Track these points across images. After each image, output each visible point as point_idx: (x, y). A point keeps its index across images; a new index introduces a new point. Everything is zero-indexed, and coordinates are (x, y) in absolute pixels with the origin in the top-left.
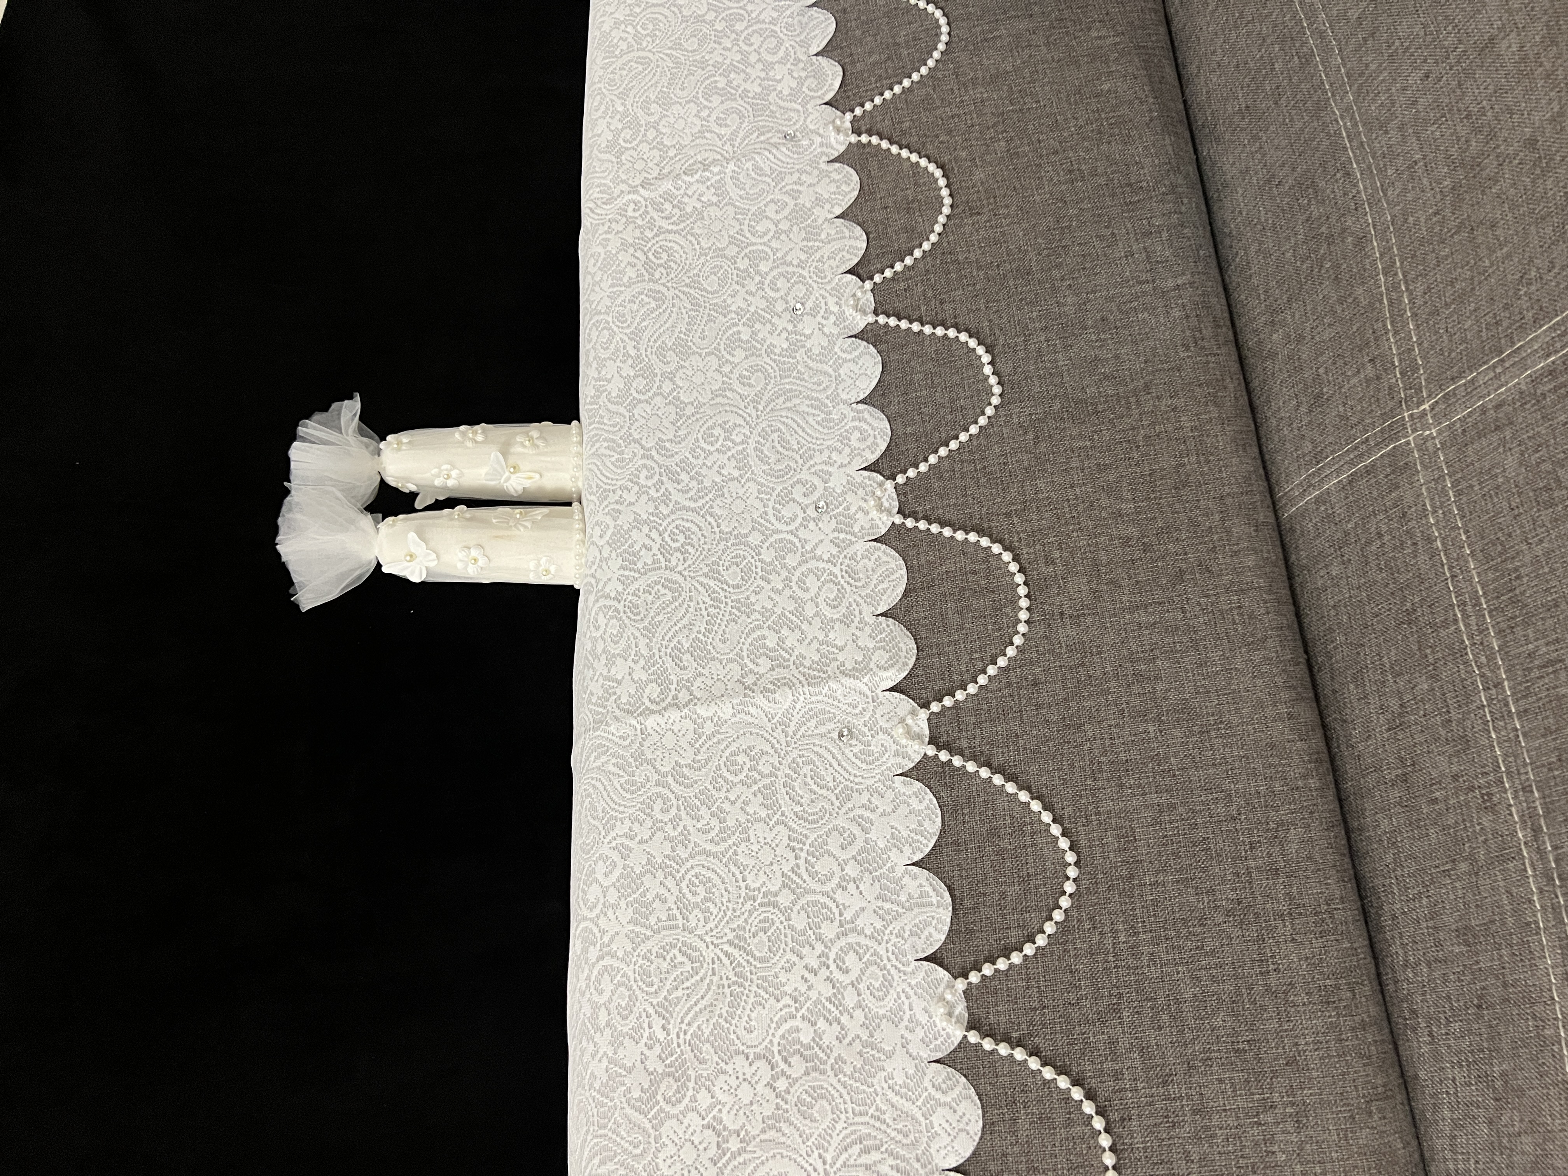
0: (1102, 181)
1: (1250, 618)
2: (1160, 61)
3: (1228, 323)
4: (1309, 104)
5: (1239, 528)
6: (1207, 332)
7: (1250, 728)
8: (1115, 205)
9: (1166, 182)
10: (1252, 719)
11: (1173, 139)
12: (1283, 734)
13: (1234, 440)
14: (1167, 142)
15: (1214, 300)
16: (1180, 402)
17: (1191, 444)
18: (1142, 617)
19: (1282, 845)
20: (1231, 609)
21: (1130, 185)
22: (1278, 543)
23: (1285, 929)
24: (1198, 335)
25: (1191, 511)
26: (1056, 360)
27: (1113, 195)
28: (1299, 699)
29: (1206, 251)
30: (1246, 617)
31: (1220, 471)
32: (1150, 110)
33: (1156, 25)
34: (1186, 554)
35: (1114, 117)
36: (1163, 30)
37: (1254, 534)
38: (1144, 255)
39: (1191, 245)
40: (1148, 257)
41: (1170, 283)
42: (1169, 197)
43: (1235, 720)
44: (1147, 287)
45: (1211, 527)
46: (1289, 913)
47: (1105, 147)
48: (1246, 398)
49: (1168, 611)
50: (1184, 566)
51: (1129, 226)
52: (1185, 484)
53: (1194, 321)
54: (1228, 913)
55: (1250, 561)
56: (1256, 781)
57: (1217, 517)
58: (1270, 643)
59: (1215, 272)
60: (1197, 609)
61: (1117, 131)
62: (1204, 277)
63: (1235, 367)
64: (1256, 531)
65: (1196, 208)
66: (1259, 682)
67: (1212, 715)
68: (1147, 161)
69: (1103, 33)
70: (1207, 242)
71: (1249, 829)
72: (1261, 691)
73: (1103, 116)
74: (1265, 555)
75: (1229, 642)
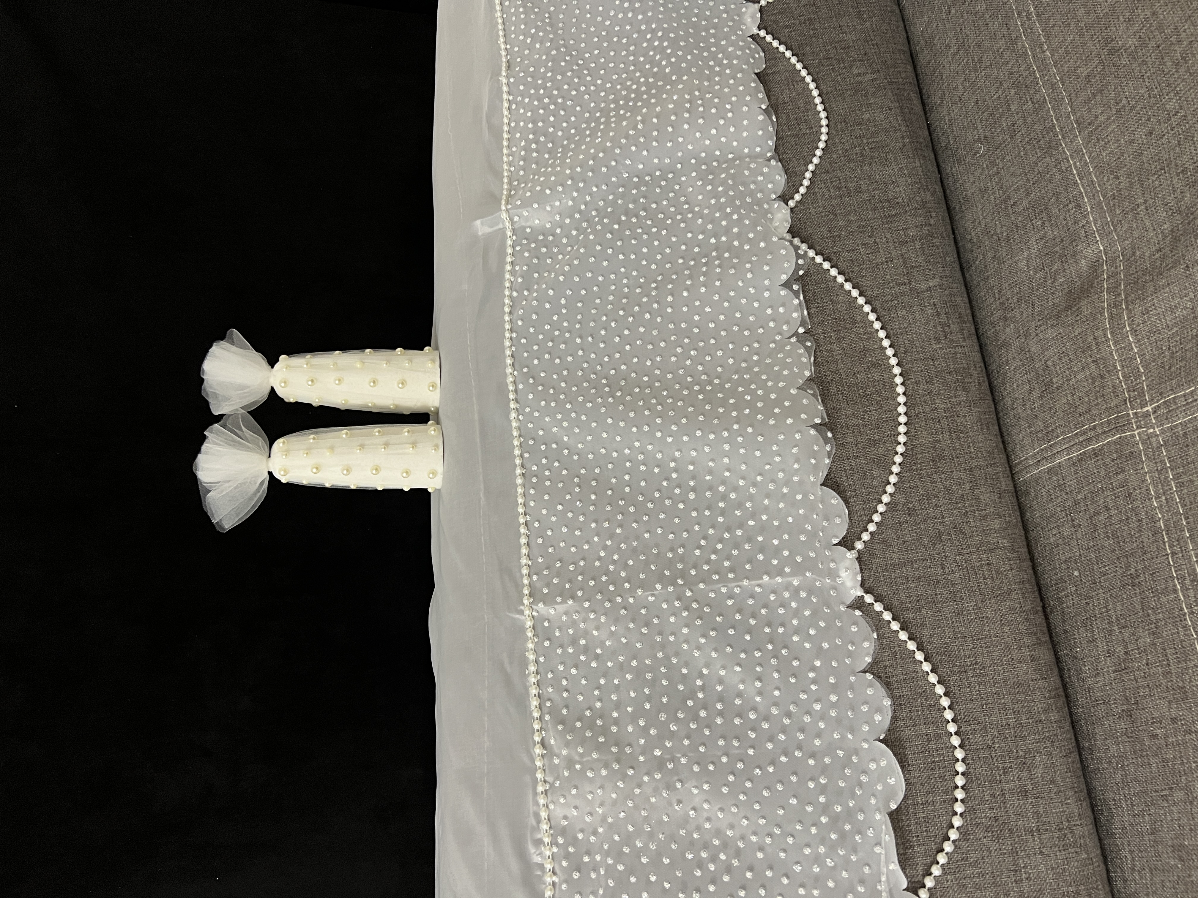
0: (865, 196)
1: (998, 573)
2: (908, 94)
3: (970, 318)
4: (1042, 142)
5: (986, 496)
6: (954, 327)
7: (1000, 668)
8: (876, 218)
9: (917, 198)
10: (1001, 661)
11: (922, 162)
12: (1027, 673)
13: (980, 420)
14: (918, 164)
15: (959, 299)
16: (935, 389)
17: (944, 422)
18: (909, 571)
19: (1030, 770)
20: (981, 566)
21: (888, 201)
22: (1016, 507)
23: (1034, 843)
24: (947, 329)
25: (946, 480)
26: (831, 351)
27: (874, 209)
28: (1039, 643)
29: (952, 257)
30: (994, 572)
31: (969, 446)
32: (903, 137)
33: (905, 64)
34: (943, 518)
35: (873, 142)
36: (910, 68)
37: (998, 501)
38: (901, 260)
39: (939, 253)
40: (905, 262)
41: (923, 286)
42: (920, 212)
43: (988, 662)
44: (906, 289)
45: (962, 495)
46: (1036, 829)
47: (866, 168)
48: (987, 383)
49: (930, 567)
50: (942, 528)
51: (888, 236)
52: (941, 457)
53: (943, 318)
54: (987, 829)
55: (996, 524)
56: (1006, 715)
57: (968, 486)
58: (1014, 596)
59: (958, 274)
60: (954, 565)
61: (876, 154)
62: (951, 280)
63: (978, 356)
64: (1000, 498)
65: (943, 220)
66: (1006, 629)
67: (969, 658)
68: (901, 181)
69: (863, 70)
70: (951, 249)
71: (1002, 756)
72: (1008, 637)
73: (865, 141)
74: (1008, 519)
75: (980, 594)
